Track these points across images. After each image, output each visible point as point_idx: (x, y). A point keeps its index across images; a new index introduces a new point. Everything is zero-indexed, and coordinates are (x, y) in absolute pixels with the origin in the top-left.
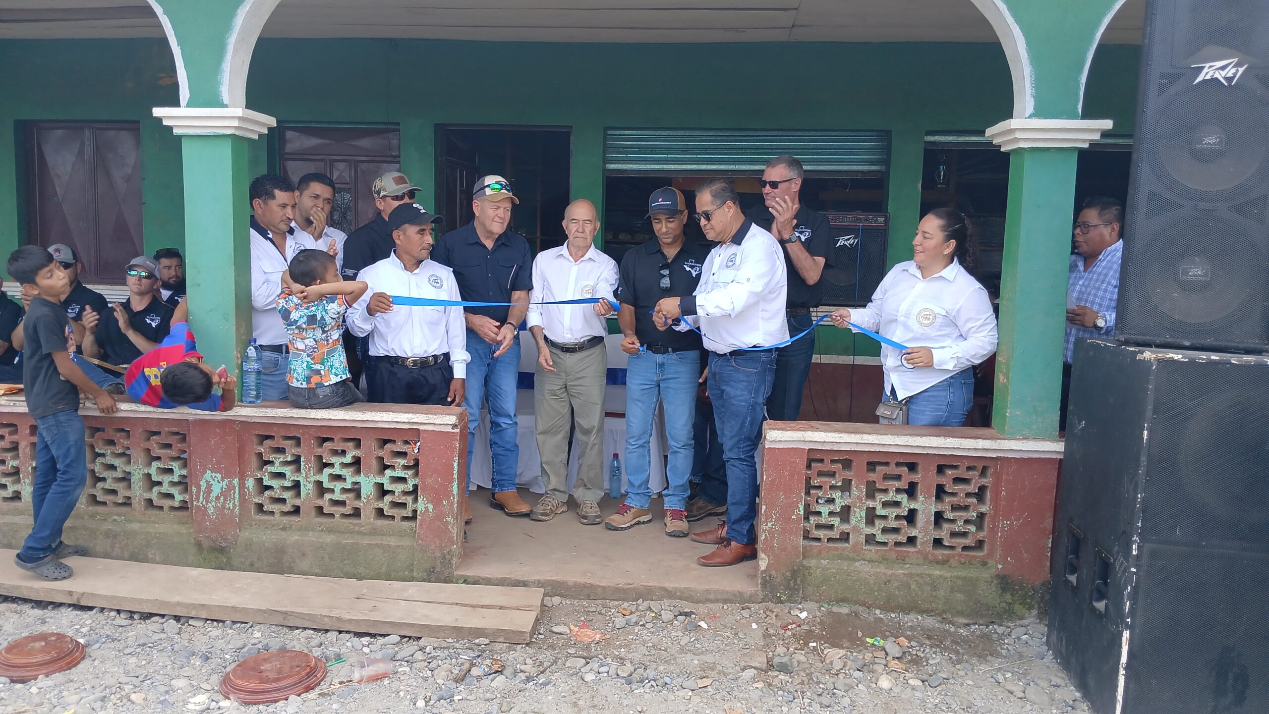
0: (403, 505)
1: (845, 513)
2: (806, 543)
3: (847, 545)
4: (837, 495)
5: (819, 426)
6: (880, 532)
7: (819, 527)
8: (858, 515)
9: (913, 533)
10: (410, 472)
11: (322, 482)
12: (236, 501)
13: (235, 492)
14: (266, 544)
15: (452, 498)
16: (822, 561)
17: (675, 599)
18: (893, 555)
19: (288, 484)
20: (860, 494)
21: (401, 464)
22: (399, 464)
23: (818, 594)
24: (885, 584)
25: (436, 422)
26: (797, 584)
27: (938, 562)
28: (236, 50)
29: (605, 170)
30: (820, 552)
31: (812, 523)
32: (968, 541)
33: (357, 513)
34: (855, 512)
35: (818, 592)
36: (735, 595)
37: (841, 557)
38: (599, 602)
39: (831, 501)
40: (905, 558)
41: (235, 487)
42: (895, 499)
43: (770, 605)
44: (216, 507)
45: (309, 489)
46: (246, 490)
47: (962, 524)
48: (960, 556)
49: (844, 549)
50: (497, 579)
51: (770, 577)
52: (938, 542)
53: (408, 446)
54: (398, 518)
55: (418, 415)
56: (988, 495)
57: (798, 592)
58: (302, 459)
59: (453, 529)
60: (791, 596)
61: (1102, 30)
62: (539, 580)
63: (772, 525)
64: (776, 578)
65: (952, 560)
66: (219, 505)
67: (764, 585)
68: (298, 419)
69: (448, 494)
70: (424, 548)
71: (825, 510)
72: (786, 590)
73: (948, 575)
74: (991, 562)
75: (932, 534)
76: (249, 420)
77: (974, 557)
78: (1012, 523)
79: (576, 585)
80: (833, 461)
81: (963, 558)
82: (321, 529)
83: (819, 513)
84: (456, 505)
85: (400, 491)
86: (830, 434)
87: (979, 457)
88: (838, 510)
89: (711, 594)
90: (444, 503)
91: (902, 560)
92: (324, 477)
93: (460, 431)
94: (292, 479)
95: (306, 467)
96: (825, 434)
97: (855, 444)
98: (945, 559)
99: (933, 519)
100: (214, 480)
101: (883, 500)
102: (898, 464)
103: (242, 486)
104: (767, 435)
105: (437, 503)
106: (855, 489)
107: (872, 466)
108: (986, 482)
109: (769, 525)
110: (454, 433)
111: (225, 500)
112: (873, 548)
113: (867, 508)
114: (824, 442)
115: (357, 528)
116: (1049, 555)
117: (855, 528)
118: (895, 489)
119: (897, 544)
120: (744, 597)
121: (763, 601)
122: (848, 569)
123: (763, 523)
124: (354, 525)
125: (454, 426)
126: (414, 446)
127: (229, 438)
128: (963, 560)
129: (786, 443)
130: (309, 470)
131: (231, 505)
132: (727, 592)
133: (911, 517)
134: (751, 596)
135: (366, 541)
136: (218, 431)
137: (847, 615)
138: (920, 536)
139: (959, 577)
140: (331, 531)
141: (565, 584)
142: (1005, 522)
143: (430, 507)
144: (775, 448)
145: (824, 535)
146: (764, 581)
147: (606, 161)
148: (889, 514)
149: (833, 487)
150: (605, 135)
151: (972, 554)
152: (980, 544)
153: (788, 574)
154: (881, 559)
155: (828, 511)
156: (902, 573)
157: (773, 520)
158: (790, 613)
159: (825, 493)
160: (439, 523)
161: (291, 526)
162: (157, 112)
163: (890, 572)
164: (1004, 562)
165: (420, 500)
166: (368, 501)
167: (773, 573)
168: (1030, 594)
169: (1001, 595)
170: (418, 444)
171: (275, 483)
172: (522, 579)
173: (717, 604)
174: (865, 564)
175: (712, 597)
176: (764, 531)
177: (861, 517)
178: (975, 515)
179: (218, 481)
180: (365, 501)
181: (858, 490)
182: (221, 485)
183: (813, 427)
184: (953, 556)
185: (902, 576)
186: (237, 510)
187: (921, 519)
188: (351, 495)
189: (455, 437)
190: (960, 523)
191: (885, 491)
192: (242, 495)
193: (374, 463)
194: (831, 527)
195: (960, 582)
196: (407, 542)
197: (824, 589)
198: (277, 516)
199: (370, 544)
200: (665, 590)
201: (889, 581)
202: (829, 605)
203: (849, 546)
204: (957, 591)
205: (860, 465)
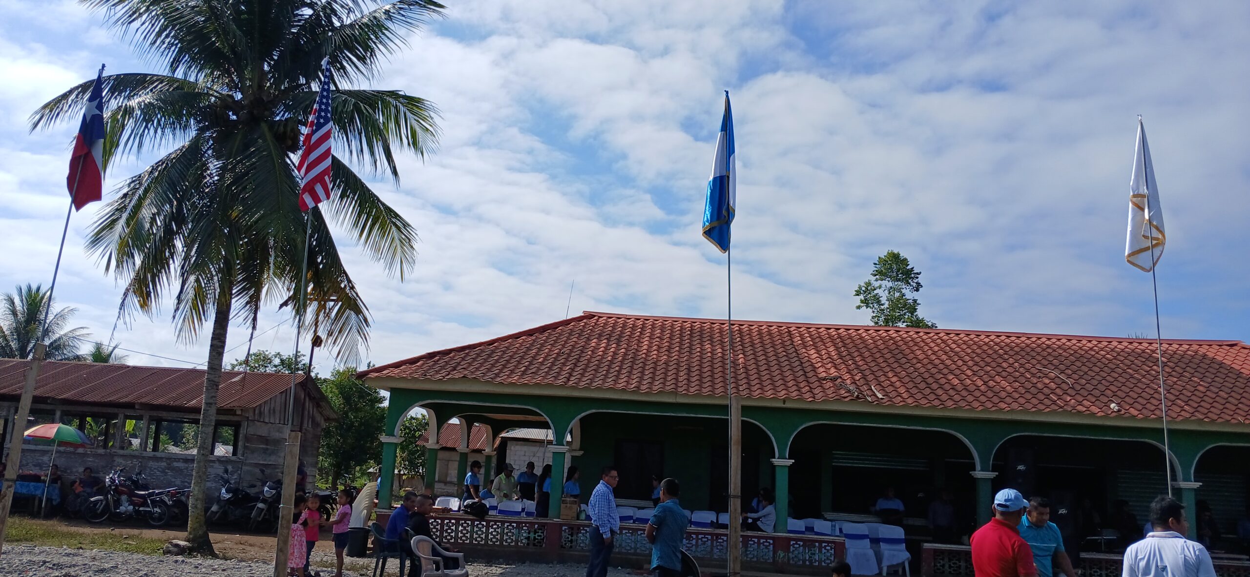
2: (935, 573)
6: (952, 571)
7: (937, 569)
12: (787, 559)
25: (840, 539)
28: (788, 445)
34: (946, 566)
41: (786, 555)
42: (956, 562)
44: (781, 561)
46: (789, 556)
61: (994, 452)
75: (965, 571)
80: (940, 552)
83: (937, 566)
88: (942, 565)
101: (953, 562)
104: (924, 544)
106: (945, 560)
107: (949, 554)
111: (784, 559)
112: (951, 575)
113: (949, 564)
117: (946, 570)
119: (957, 574)
129: (929, 547)
138: (962, 572)
148: (954, 566)
149: (940, 559)
157: (926, 567)
159: (938, 561)
162: (771, 460)
176: (924, 570)
182: (782, 555)
186: (787, 562)
187: (962, 567)
194: (940, 570)
205: (946, 553)
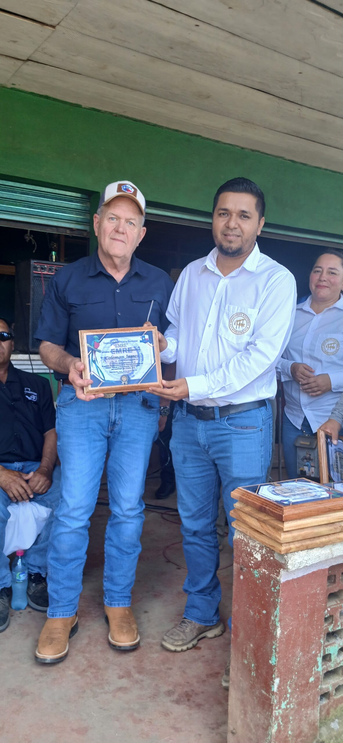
7: (327, 677)
16: (332, 725)
30: (328, 713)
63: (288, 704)
71: (333, 649)
83: (328, 657)
109: (283, 706)
123: (275, 706)
129: (309, 568)
144: (293, 580)
145: (333, 685)
155: (337, 650)
157: (288, 696)
176: (277, 719)
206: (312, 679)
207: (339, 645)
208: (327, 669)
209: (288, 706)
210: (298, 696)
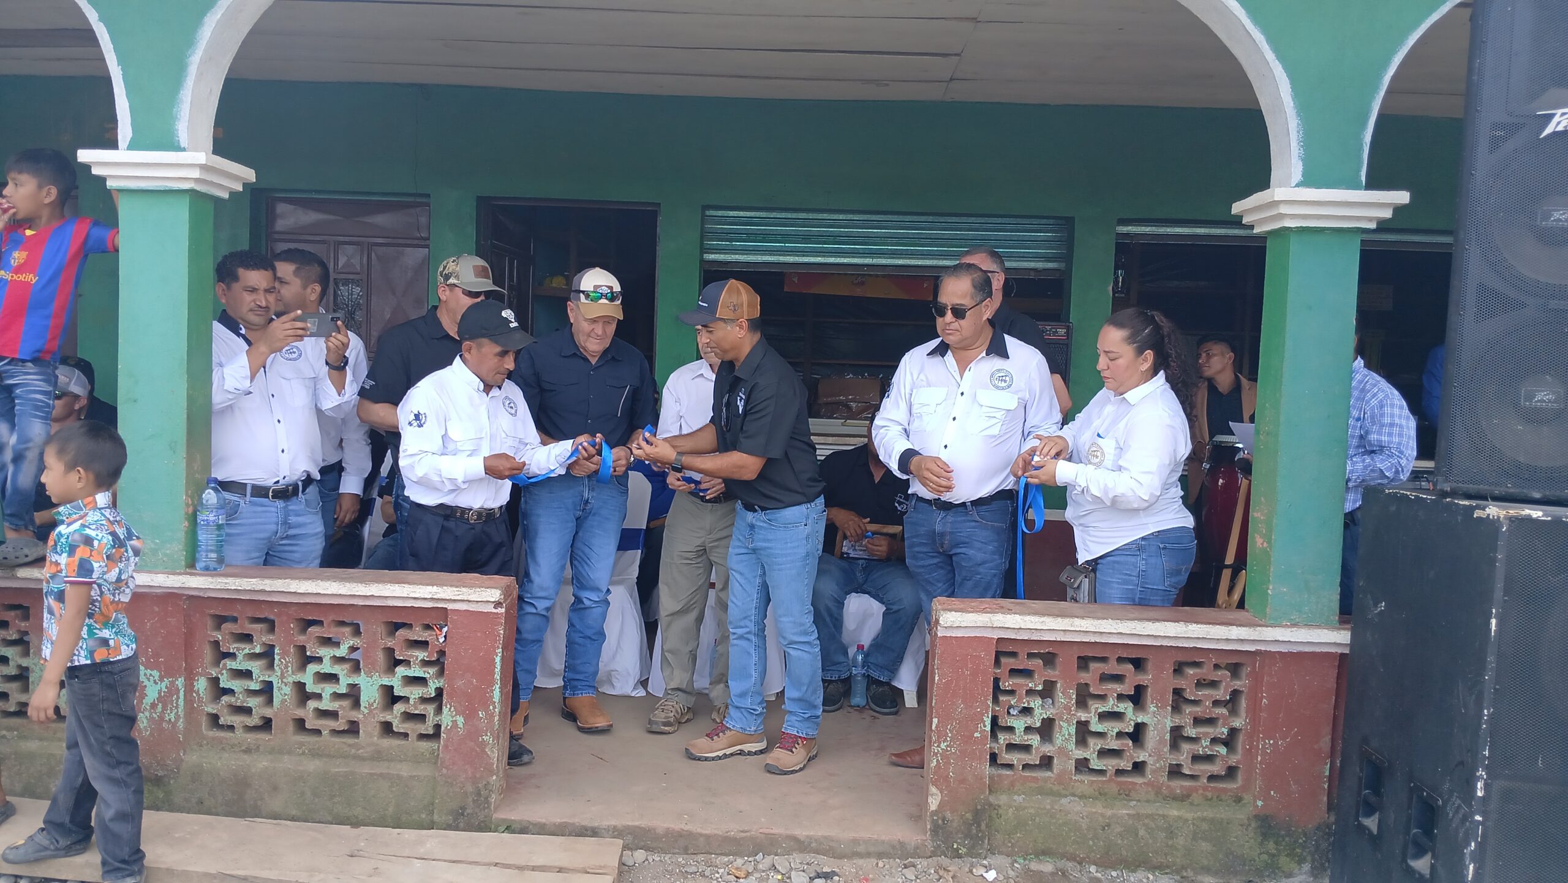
0: (421, 718)
1: (1046, 729)
2: (995, 771)
3: (1049, 774)
4: (1036, 703)
5: (1011, 606)
6: (1095, 755)
7: (1011, 747)
8: (1065, 732)
9: (1142, 756)
10: (432, 671)
11: (305, 684)
12: (180, 710)
13: (178, 698)
14: (221, 773)
15: (491, 707)
16: (1016, 797)
17: (809, 852)
18: (1114, 789)
19: (254, 686)
20: (1068, 702)
21: (419, 659)
22: (417, 659)
23: (1010, 845)
24: (1103, 829)
25: (471, 598)
26: (980, 831)
27: (1175, 798)
28: (200, 75)
29: (703, 262)
30: (1012, 784)
31: (1002, 742)
32: (1217, 768)
33: (353, 729)
34: (1061, 727)
35: (1010, 842)
36: (894, 847)
37: (1041, 791)
38: (701, 857)
39: (1027, 711)
40: (1130, 791)
41: (178, 690)
42: (1116, 709)
43: (944, 860)
44: (151, 719)
45: (286, 694)
46: (194, 695)
47: (1208, 744)
48: (1205, 789)
49: (1046, 780)
50: (555, 824)
51: (944, 819)
52: (1175, 772)
53: (429, 632)
54: (413, 737)
55: (445, 588)
56: (1243, 703)
57: (983, 842)
58: (277, 651)
59: (493, 752)
60: (973, 847)
61: (1391, 71)
62: (615, 827)
63: (947, 746)
64: (952, 821)
65: (1194, 794)
66: (155, 715)
67: (936, 830)
68: (272, 593)
69: (486, 702)
70: (449, 780)
71: (1019, 724)
72: (966, 837)
73: (1189, 816)
74: (1247, 797)
75: (1167, 759)
76: (201, 594)
77: (1224, 790)
78: (1276, 743)
79: (668, 833)
80: (1031, 655)
81: (1209, 791)
82: (301, 752)
83: (1011, 729)
84: (496, 718)
85: (417, 696)
86: (1028, 618)
87: (1232, 650)
88: (1038, 724)
89: (859, 844)
90: (481, 715)
91: (1126, 795)
92: (308, 677)
93: (506, 611)
94: (261, 679)
95: (282, 662)
96: (1021, 617)
97: (1062, 633)
98: (1185, 793)
99: (1168, 737)
100: (149, 681)
101: (1100, 710)
102: (1120, 660)
103: (189, 688)
104: (941, 618)
105: (470, 715)
106: (1060, 694)
107: (1084, 662)
108: (1241, 686)
109: (943, 746)
110: (497, 614)
111: (164, 708)
112: (1087, 778)
113: (1077, 722)
114: (1020, 629)
115: (353, 751)
116: (1326, 786)
117: (1062, 751)
118: (1116, 695)
119: (1119, 772)
120: (906, 849)
121: (933, 854)
122: (1053, 808)
123: (935, 743)
124: (350, 745)
125: (498, 604)
126: (438, 632)
127: (172, 621)
128: (1209, 795)
129: (967, 629)
130: (286, 667)
131: (172, 716)
132: (883, 842)
133: (1137, 735)
134: (916, 848)
135: (366, 769)
136: (156, 609)
137: (1053, 874)
138: (1150, 761)
139: (1204, 819)
140: (315, 754)
141: (652, 831)
142: (1267, 741)
143: (460, 720)
144: (950, 637)
145: (1019, 760)
146: (935, 827)
147: (704, 250)
148: (1108, 730)
149: (1030, 692)
150: (703, 215)
151: (1221, 786)
152: (1231, 772)
153: (969, 816)
154: (1097, 793)
155: (1024, 726)
156: (1127, 814)
157: (948, 739)
158: (971, 871)
159: (1020, 700)
160: (473, 743)
161: (258, 747)
162: (84, 155)
163: (1109, 813)
164: (1266, 798)
165: (445, 710)
166: (371, 711)
167: (948, 815)
168: (1300, 841)
169: (1261, 844)
170: (445, 629)
171: (236, 685)
172: (590, 825)
173: (868, 860)
174: (1075, 801)
175: (861, 849)
176: (936, 754)
177: (1069, 734)
178: (1225, 731)
179: (155, 681)
180: (366, 711)
181: (1065, 696)
182: (158, 687)
183: (1002, 607)
184: (1196, 789)
185: (1126, 818)
186: (181, 724)
187: (1151, 737)
188: (346, 703)
189: (498, 620)
190: (1205, 743)
191: (1102, 697)
192: (189, 701)
193: (381, 657)
194: (1026, 748)
195: (1205, 826)
196: (425, 771)
197: (1019, 837)
198: (239, 733)
199: (372, 775)
200: (795, 839)
201: (1109, 825)
202: (1025, 859)
203: (1052, 775)
204: (1201, 838)
205: (1067, 660)
206: (977, 735)
207: (1026, 722)
208: (1010, 740)
209: (949, 749)
210: (960, 744)
